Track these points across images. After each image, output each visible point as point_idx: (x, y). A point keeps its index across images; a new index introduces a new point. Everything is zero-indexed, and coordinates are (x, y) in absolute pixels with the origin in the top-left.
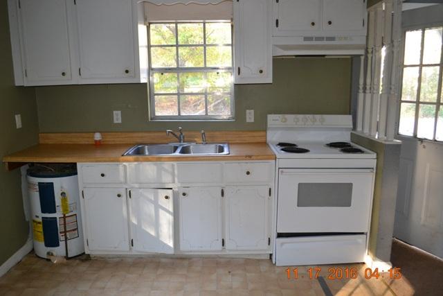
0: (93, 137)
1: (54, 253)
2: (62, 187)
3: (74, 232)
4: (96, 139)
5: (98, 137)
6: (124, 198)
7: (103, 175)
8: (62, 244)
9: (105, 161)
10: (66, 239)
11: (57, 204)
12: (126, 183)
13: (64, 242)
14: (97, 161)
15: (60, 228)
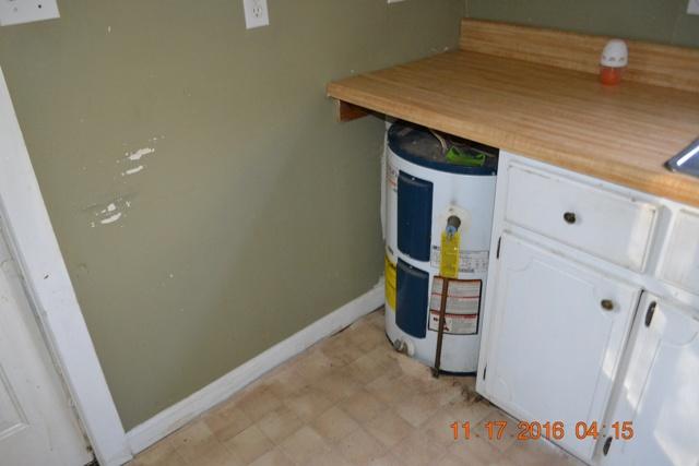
0: (599, 53)
1: (411, 349)
2: (453, 202)
3: (467, 321)
4: (607, 63)
5: (615, 54)
6: (622, 317)
7: (570, 218)
8: (432, 336)
9: (590, 172)
10: (441, 331)
11: (433, 243)
12: (649, 269)
13: (436, 334)
14: (562, 163)
15: (434, 301)
